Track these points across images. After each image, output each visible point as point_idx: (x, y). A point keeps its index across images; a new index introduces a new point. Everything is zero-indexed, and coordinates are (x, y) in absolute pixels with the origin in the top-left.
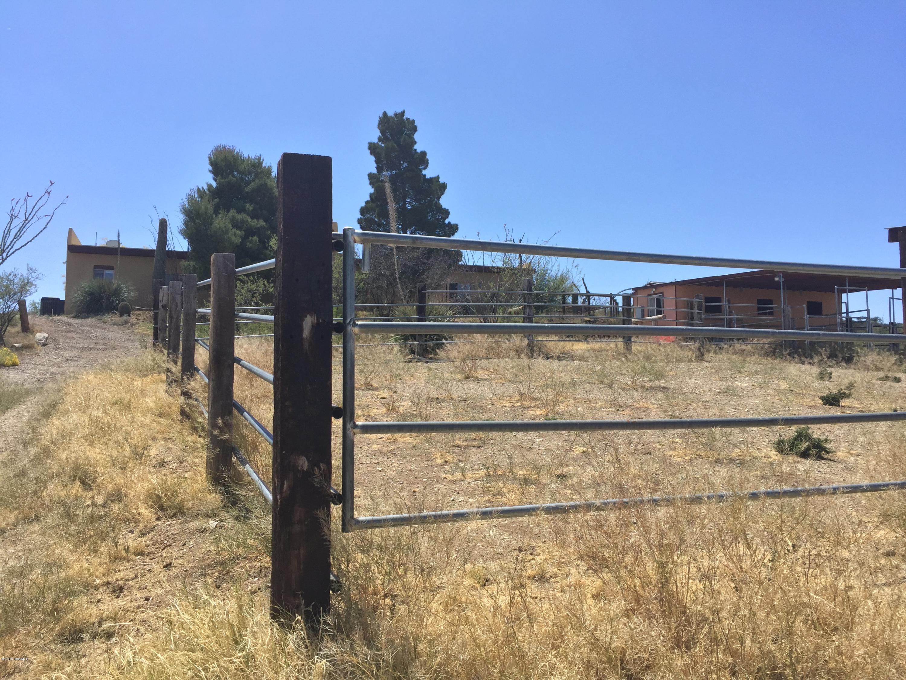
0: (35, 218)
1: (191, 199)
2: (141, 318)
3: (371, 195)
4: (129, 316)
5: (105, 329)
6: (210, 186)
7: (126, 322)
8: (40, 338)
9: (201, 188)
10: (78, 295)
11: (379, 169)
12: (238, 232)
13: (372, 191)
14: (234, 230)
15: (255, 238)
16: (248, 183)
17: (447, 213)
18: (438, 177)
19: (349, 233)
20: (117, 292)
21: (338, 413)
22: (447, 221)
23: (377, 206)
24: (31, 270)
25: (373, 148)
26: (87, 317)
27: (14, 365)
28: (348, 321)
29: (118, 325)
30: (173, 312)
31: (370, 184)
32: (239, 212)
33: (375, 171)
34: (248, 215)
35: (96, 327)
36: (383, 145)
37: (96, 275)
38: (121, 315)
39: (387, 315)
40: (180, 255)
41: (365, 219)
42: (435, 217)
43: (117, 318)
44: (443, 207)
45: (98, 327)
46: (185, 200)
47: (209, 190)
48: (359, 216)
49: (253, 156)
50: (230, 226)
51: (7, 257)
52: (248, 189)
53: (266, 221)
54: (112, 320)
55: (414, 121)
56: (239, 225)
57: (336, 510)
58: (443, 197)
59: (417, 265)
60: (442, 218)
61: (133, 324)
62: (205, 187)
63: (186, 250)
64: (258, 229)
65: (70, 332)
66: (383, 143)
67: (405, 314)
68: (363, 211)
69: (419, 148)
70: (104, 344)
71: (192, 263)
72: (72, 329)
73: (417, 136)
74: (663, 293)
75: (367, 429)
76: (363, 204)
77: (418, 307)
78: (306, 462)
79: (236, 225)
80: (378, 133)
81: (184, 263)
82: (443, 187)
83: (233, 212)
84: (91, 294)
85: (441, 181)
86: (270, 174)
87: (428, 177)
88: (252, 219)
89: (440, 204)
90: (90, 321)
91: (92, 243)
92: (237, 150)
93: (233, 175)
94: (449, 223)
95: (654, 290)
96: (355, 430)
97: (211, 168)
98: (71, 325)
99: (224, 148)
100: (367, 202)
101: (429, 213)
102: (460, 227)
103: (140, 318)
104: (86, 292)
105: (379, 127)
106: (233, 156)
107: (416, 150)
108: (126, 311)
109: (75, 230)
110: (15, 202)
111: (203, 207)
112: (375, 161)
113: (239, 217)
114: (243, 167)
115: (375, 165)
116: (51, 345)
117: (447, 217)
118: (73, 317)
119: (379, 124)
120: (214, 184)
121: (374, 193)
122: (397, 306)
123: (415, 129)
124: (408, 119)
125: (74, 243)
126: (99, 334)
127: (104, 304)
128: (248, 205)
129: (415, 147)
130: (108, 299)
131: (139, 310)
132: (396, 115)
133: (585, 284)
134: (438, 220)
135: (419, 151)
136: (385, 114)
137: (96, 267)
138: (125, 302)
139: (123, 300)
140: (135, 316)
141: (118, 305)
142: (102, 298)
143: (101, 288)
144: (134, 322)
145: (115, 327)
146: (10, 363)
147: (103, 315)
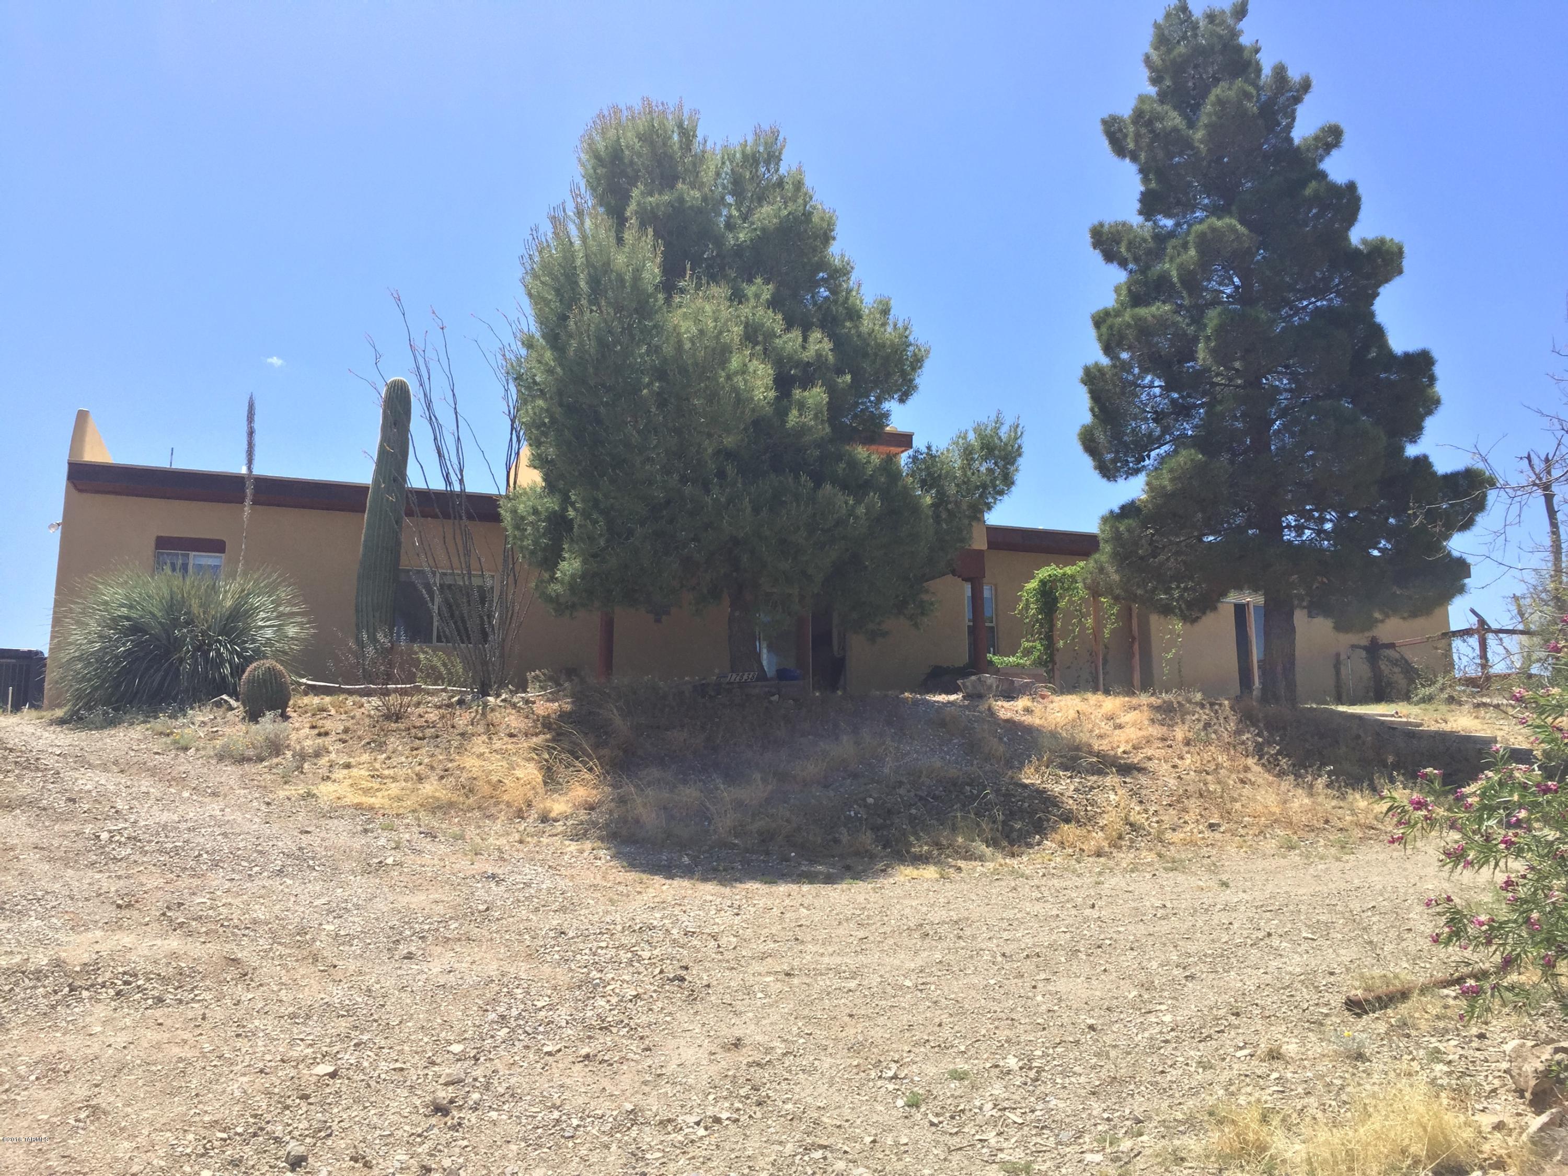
2: (334, 725)
4: (285, 717)
5: (181, 780)
7: (275, 747)
20: (237, 620)
26: (111, 723)
29: (242, 760)
37: (162, 569)
38: (253, 716)
45: (153, 772)
54: (212, 738)
61: (302, 757)
90: (122, 738)
103: (328, 725)
108: (268, 698)
118: (61, 722)
125: (90, 457)
127: (184, 670)
130: (201, 648)
131: (320, 691)
137: (163, 543)
138: (268, 663)
139: (258, 654)
140: (307, 720)
141: (238, 671)
142: (178, 644)
143: (173, 606)
144: (310, 744)
145: (230, 773)
147: (179, 712)
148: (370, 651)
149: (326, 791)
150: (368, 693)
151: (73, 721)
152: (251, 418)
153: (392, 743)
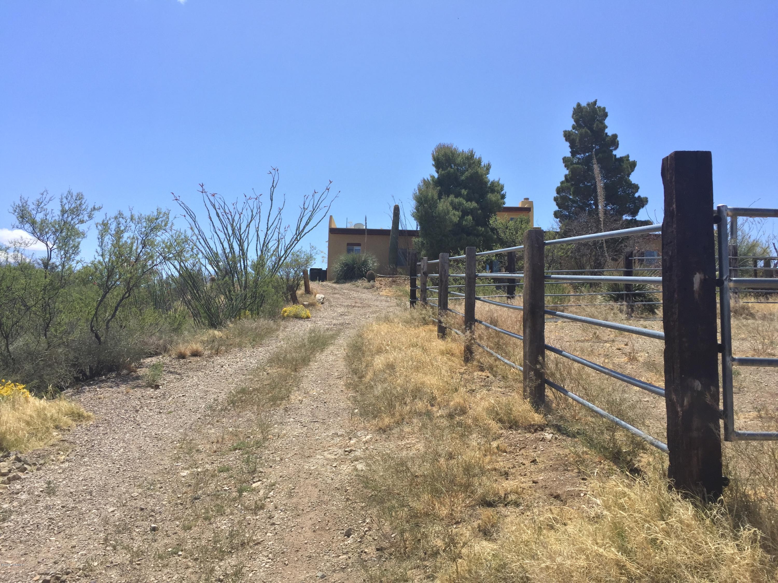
0: (319, 209)
2: (383, 283)
3: (566, 176)
4: (375, 281)
5: (358, 292)
6: (433, 177)
7: (373, 287)
8: (320, 298)
9: (426, 179)
10: (337, 266)
11: (573, 153)
12: (457, 213)
13: (567, 172)
14: (454, 211)
15: (470, 217)
16: (463, 173)
17: (636, 188)
18: (628, 156)
19: (723, 209)
20: (365, 263)
22: (637, 195)
23: (571, 185)
24: (312, 248)
25: (568, 136)
26: (345, 283)
27: (308, 318)
28: (724, 278)
29: (368, 289)
30: (443, 277)
31: (565, 166)
32: (456, 197)
33: (569, 155)
34: (464, 198)
35: (352, 290)
36: (577, 132)
37: (349, 251)
38: (369, 281)
40: (411, 233)
42: (625, 192)
43: (365, 283)
44: (633, 182)
45: (354, 290)
46: (417, 189)
47: (433, 180)
48: (556, 195)
49: (466, 150)
50: (451, 208)
51: (300, 238)
52: (463, 178)
53: (477, 202)
54: (362, 285)
55: (604, 108)
56: (457, 207)
58: (633, 173)
60: (632, 192)
61: (377, 288)
62: (429, 178)
63: (415, 229)
64: (471, 209)
65: (335, 294)
66: (576, 130)
68: (559, 191)
69: (609, 132)
70: (361, 303)
71: (420, 239)
72: (336, 292)
73: (607, 122)
76: (559, 185)
77: (625, 272)
78: (700, 385)
79: (455, 207)
80: (572, 122)
81: (415, 240)
82: (633, 165)
83: (452, 197)
84: (346, 265)
85: (631, 159)
86: (480, 164)
87: (618, 156)
88: (467, 202)
89: (629, 180)
90: (347, 285)
91: (344, 226)
92: (454, 147)
93: (451, 167)
94: (639, 197)
96: (734, 363)
97: (434, 163)
98: (335, 288)
99: (444, 145)
100: (562, 183)
101: (619, 189)
102: (649, 200)
104: (343, 264)
105: (573, 117)
106: (451, 152)
107: (607, 133)
108: (371, 278)
109: (333, 217)
110: (306, 197)
111: (430, 194)
112: (570, 146)
113: (457, 200)
114: (459, 160)
115: (570, 150)
116: (327, 303)
117: (637, 191)
118: (335, 283)
119: (574, 114)
120: (436, 175)
121: (569, 175)
123: (606, 115)
124: (599, 107)
125: (333, 227)
126: (355, 295)
127: (356, 273)
128: (463, 190)
129: (607, 131)
130: (359, 269)
131: (381, 277)
132: (588, 105)
134: (629, 194)
135: (610, 134)
136: (579, 105)
137: (348, 244)
138: (371, 271)
139: (369, 270)
140: (378, 282)
141: (366, 273)
142: (354, 268)
143: (354, 260)
144: (379, 286)
145: (366, 291)
146: (305, 316)
147: (356, 281)
148: (390, 269)
149: (381, 293)
150: (390, 277)
151: (337, 282)
153: (393, 286)
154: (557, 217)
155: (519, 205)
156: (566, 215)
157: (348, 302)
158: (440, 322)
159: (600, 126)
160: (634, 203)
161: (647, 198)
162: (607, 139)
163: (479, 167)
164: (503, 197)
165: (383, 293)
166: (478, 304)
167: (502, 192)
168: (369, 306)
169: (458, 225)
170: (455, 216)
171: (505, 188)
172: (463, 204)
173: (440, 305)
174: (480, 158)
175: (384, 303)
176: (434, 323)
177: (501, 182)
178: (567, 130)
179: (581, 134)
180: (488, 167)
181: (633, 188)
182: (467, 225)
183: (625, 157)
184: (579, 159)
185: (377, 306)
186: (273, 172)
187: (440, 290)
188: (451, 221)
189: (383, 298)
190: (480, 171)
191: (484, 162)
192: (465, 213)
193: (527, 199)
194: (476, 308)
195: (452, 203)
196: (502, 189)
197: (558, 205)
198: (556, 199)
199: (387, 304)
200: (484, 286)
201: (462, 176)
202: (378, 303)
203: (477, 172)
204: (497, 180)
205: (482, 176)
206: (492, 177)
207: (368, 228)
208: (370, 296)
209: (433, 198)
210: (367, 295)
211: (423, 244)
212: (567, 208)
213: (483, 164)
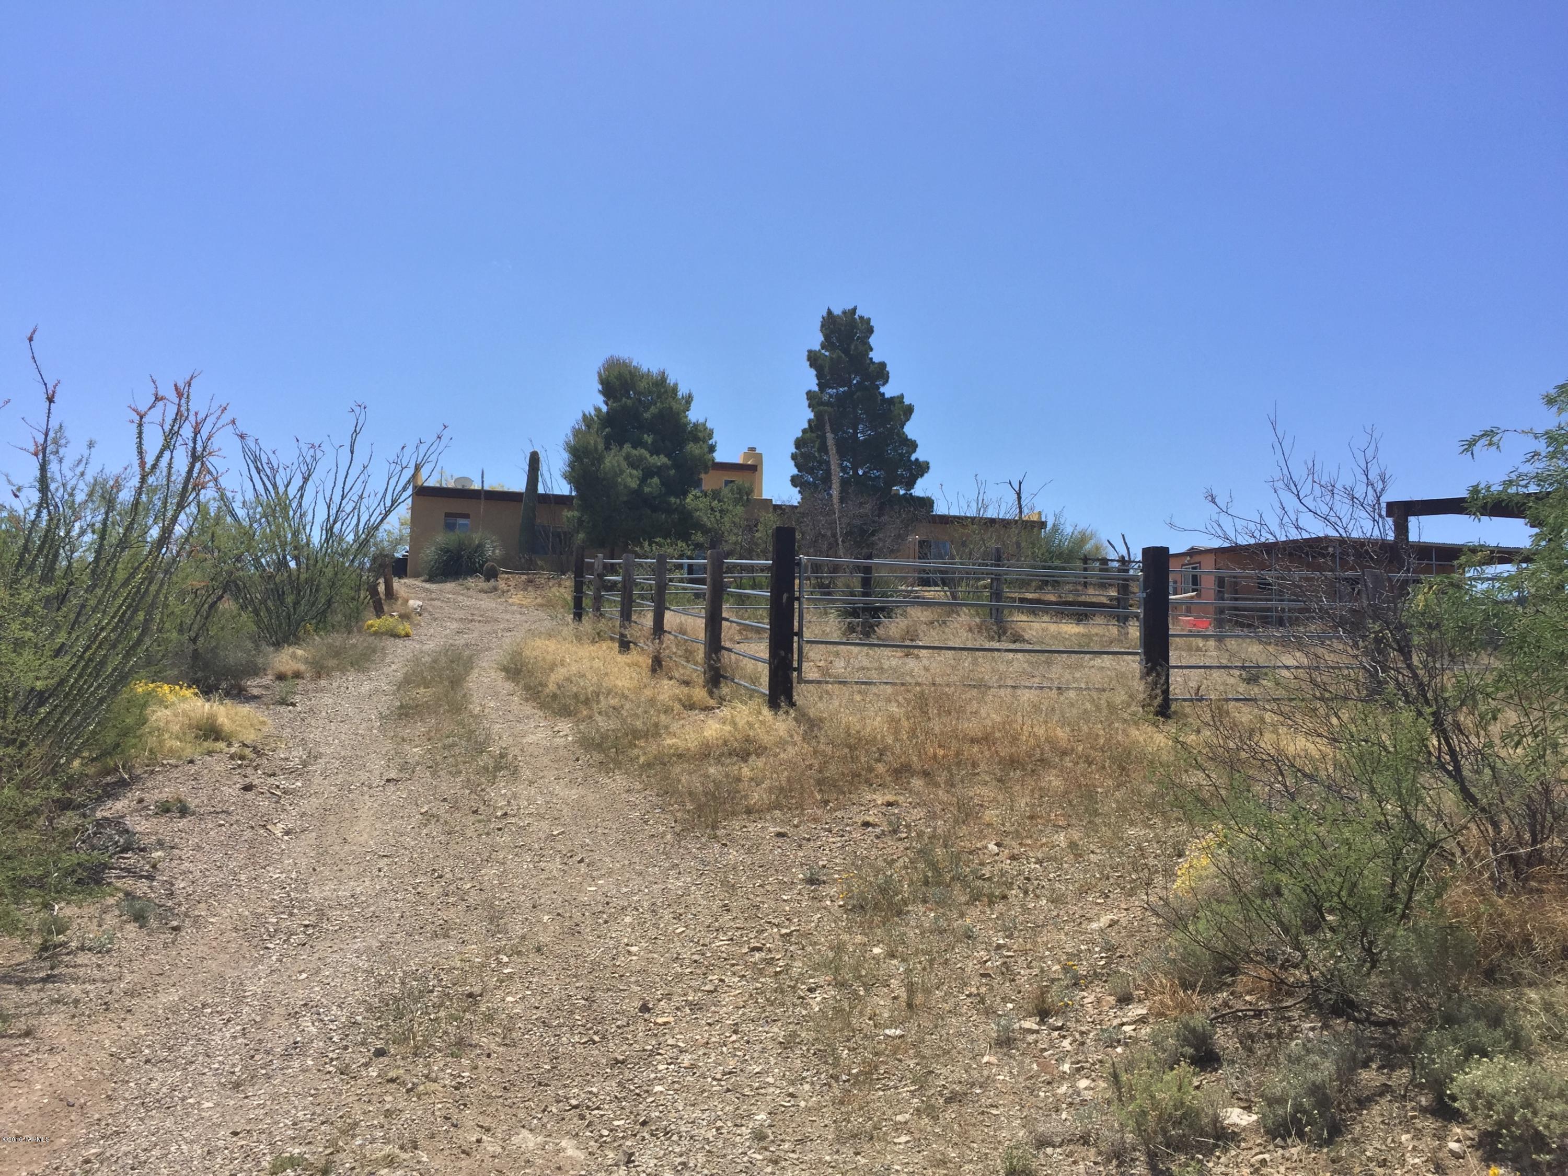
1: (577, 433)
2: (512, 583)
3: (810, 421)
4: (497, 580)
5: (471, 597)
6: (598, 410)
7: (495, 589)
8: (416, 606)
9: (587, 413)
10: (429, 553)
11: (822, 386)
12: (635, 472)
13: (811, 415)
14: (630, 470)
15: (656, 481)
16: (647, 408)
17: (913, 446)
18: (902, 396)
20: (479, 549)
21: (796, 634)
22: (913, 457)
23: (817, 437)
25: (813, 359)
27: (407, 635)
29: (486, 592)
31: (809, 406)
32: (634, 447)
33: (816, 388)
34: (647, 449)
35: (459, 594)
36: (827, 354)
37: (449, 527)
38: (487, 580)
39: (828, 587)
40: (559, 501)
41: (802, 454)
42: (897, 451)
43: (483, 584)
44: (909, 437)
45: (462, 595)
46: (570, 434)
47: (599, 416)
48: (794, 450)
49: (655, 370)
50: (624, 465)
52: (647, 415)
53: (668, 456)
54: (477, 586)
55: (869, 319)
56: (636, 463)
57: (795, 674)
58: (908, 423)
59: (865, 524)
60: (907, 452)
61: (503, 592)
62: (593, 413)
63: (566, 494)
64: (659, 468)
65: (434, 599)
66: (827, 351)
67: (848, 586)
68: (799, 443)
69: (876, 356)
70: (482, 615)
71: (577, 514)
72: (434, 596)
73: (873, 340)
74: (1200, 563)
75: (808, 642)
76: (800, 434)
77: (863, 578)
78: (783, 653)
79: (632, 463)
80: (821, 338)
81: (567, 514)
82: (909, 410)
83: (627, 447)
84: (446, 551)
85: (907, 401)
86: (676, 395)
87: (887, 396)
88: (651, 456)
89: (904, 433)
90: (450, 586)
92: (635, 363)
93: (629, 397)
94: (917, 460)
95: (1188, 558)
96: (803, 642)
97: (600, 387)
98: (431, 592)
99: (618, 361)
100: (804, 431)
101: (888, 445)
102: (931, 465)
103: (510, 583)
104: (441, 549)
105: (821, 331)
106: (630, 372)
107: (871, 359)
108: (491, 575)
111: (592, 442)
112: (817, 376)
113: (635, 452)
114: (642, 385)
115: (817, 382)
116: (426, 614)
117: (914, 451)
118: (426, 581)
119: (822, 326)
120: (604, 409)
122: (839, 577)
123: (871, 331)
124: (861, 318)
125: (421, 484)
126: (468, 603)
127: (464, 565)
128: (647, 436)
129: (871, 355)
130: (469, 556)
131: (507, 573)
132: (844, 313)
133: (1126, 544)
134: (901, 455)
135: (876, 360)
136: (830, 312)
137: (448, 515)
138: (490, 563)
139: (487, 561)
140: (504, 582)
141: (481, 566)
142: (461, 557)
143: (459, 544)
144: (505, 588)
145: (484, 595)
146: (403, 633)
147: (465, 579)
148: (523, 560)
149: (510, 601)
150: (523, 574)
151: (430, 580)
152: (482, 477)
153: (530, 588)
154: (795, 485)
155: (739, 460)
156: (809, 483)
157: (459, 614)
158: (622, 635)
159: (861, 348)
160: (910, 470)
161: (928, 463)
162: (872, 368)
163: (674, 398)
164: (712, 449)
165: (515, 600)
166: (668, 615)
167: (710, 442)
168: (496, 620)
169: (637, 493)
170: (631, 479)
171: (714, 435)
172: (646, 458)
173: (622, 616)
174: (676, 385)
175: (519, 616)
176: (612, 639)
177: (709, 425)
178: (813, 349)
179: (832, 359)
180: (689, 399)
181: (908, 446)
182: (651, 493)
183: (898, 397)
184: (831, 396)
185: (507, 620)
186: (357, 409)
187: (623, 598)
188: (626, 486)
189: (515, 608)
190: (675, 406)
191: (682, 391)
192: (648, 473)
193: (753, 449)
194: (665, 621)
195: (627, 457)
196: (710, 436)
197: (796, 465)
198: (794, 457)
199: (524, 618)
200: (677, 594)
201: (646, 411)
202: (508, 616)
203: (671, 408)
204: (701, 420)
205: (678, 414)
206: (694, 415)
207: (486, 488)
208: (493, 605)
209: (596, 449)
210: (487, 603)
211: (580, 521)
212: (811, 471)
213: (680, 394)
